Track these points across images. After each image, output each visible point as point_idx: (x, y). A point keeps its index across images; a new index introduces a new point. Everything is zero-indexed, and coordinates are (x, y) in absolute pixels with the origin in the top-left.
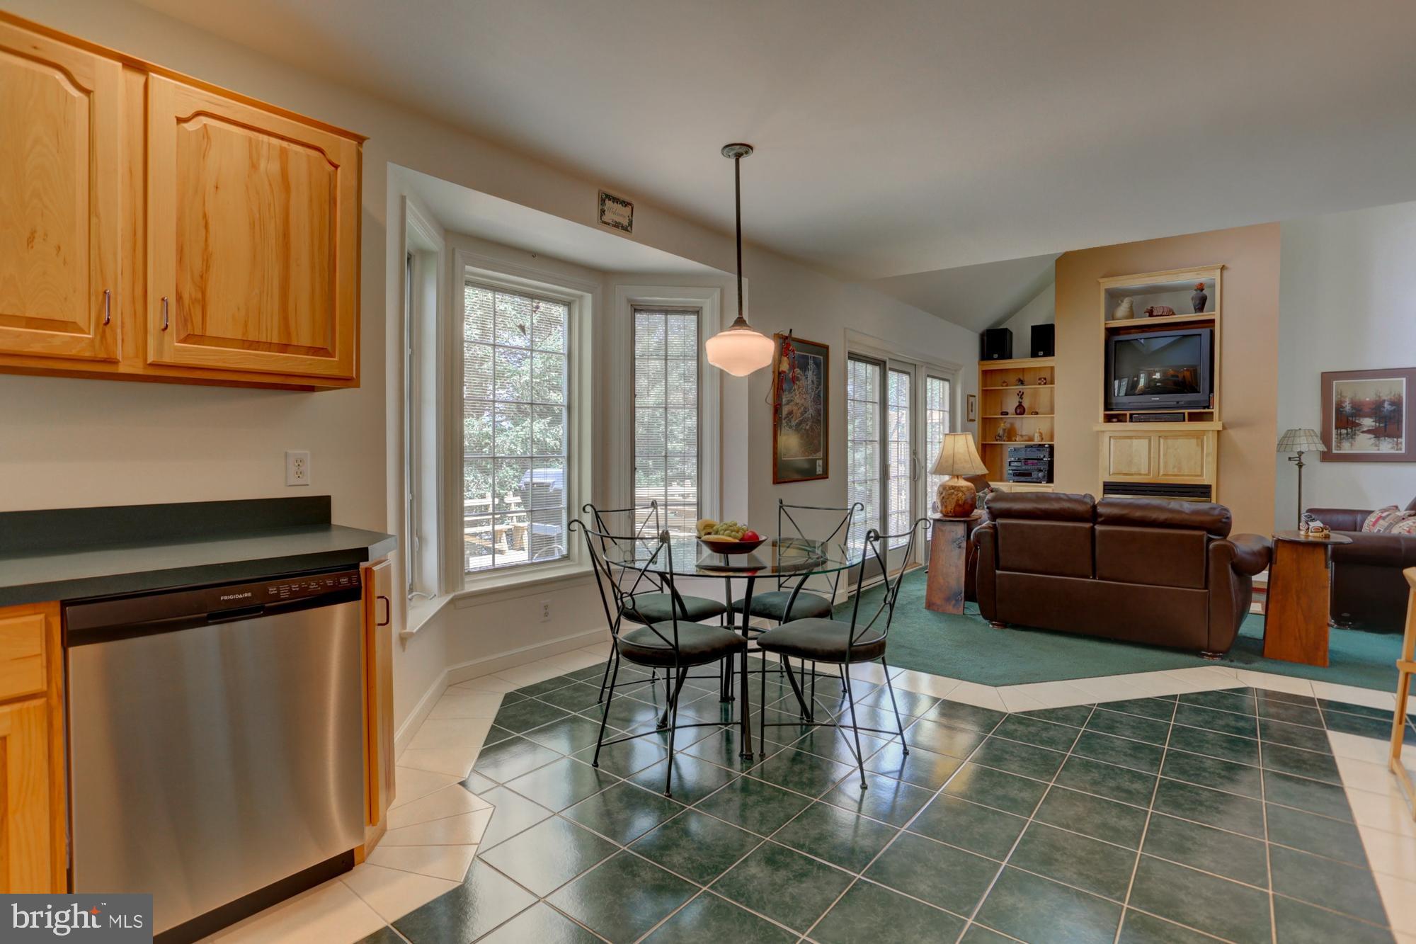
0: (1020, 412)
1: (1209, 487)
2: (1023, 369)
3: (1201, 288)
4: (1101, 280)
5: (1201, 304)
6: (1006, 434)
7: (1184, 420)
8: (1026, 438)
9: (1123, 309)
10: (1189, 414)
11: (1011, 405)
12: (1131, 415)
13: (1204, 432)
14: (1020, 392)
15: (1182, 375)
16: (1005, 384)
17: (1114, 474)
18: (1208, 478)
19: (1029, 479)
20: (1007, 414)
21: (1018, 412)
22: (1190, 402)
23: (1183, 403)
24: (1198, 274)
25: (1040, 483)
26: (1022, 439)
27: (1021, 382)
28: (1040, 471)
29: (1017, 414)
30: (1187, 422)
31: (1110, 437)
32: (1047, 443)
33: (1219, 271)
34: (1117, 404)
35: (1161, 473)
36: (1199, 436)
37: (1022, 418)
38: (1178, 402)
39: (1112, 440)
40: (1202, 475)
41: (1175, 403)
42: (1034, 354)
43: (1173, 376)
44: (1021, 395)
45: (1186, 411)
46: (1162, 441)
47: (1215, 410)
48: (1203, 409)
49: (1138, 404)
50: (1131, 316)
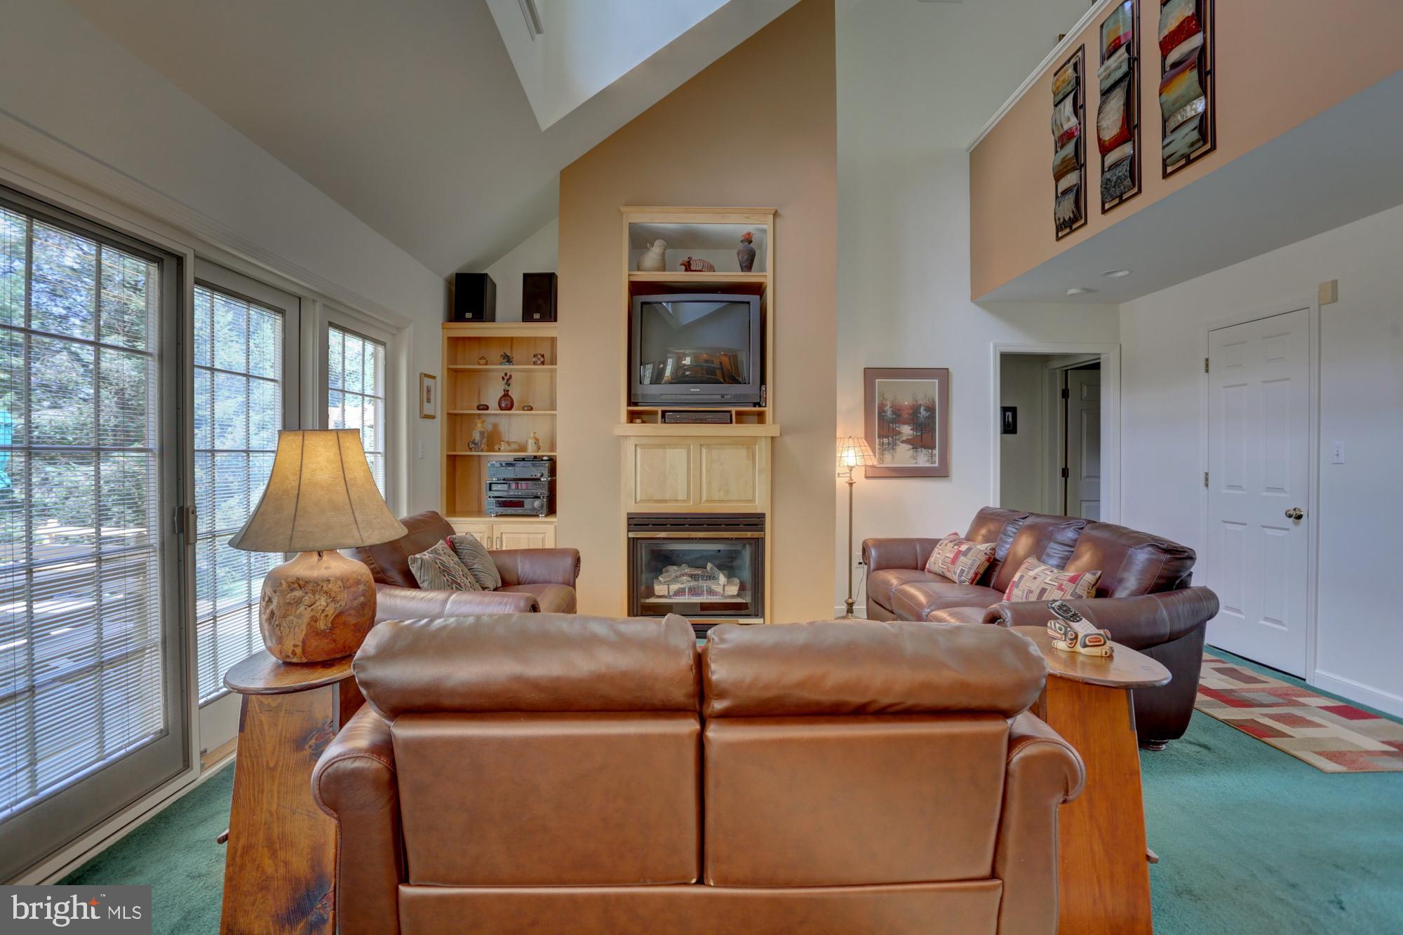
0: (507, 405)
1: (762, 516)
2: (512, 339)
3: (748, 239)
4: (623, 209)
5: (749, 261)
6: (485, 440)
7: (731, 422)
8: (514, 446)
9: (652, 256)
10: (738, 412)
11: (492, 395)
12: (664, 413)
13: (755, 439)
14: (506, 374)
15: (718, 360)
16: (482, 361)
17: (642, 501)
18: (759, 504)
19: (519, 510)
20: (487, 408)
21: (503, 405)
22: (736, 396)
23: (729, 396)
24: (747, 218)
25: (537, 516)
26: (508, 448)
27: (508, 359)
28: (537, 497)
29: (501, 409)
30: (734, 424)
31: (636, 445)
32: (545, 453)
33: (772, 216)
34: (643, 396)
35: (704, 498)
36: (749, 443)
37: (510, 415)
38: (722, 396)
39: (639, 450)
40: (753, 501)
41: (719, 397)
42: (527, 317)
43: (706, 361)
44: (507, 379)
45: (734, 409)
46: (704, 451)
47: (768, 410)
48: (755, 406)
49: (670, 397)
50: (663, 268)
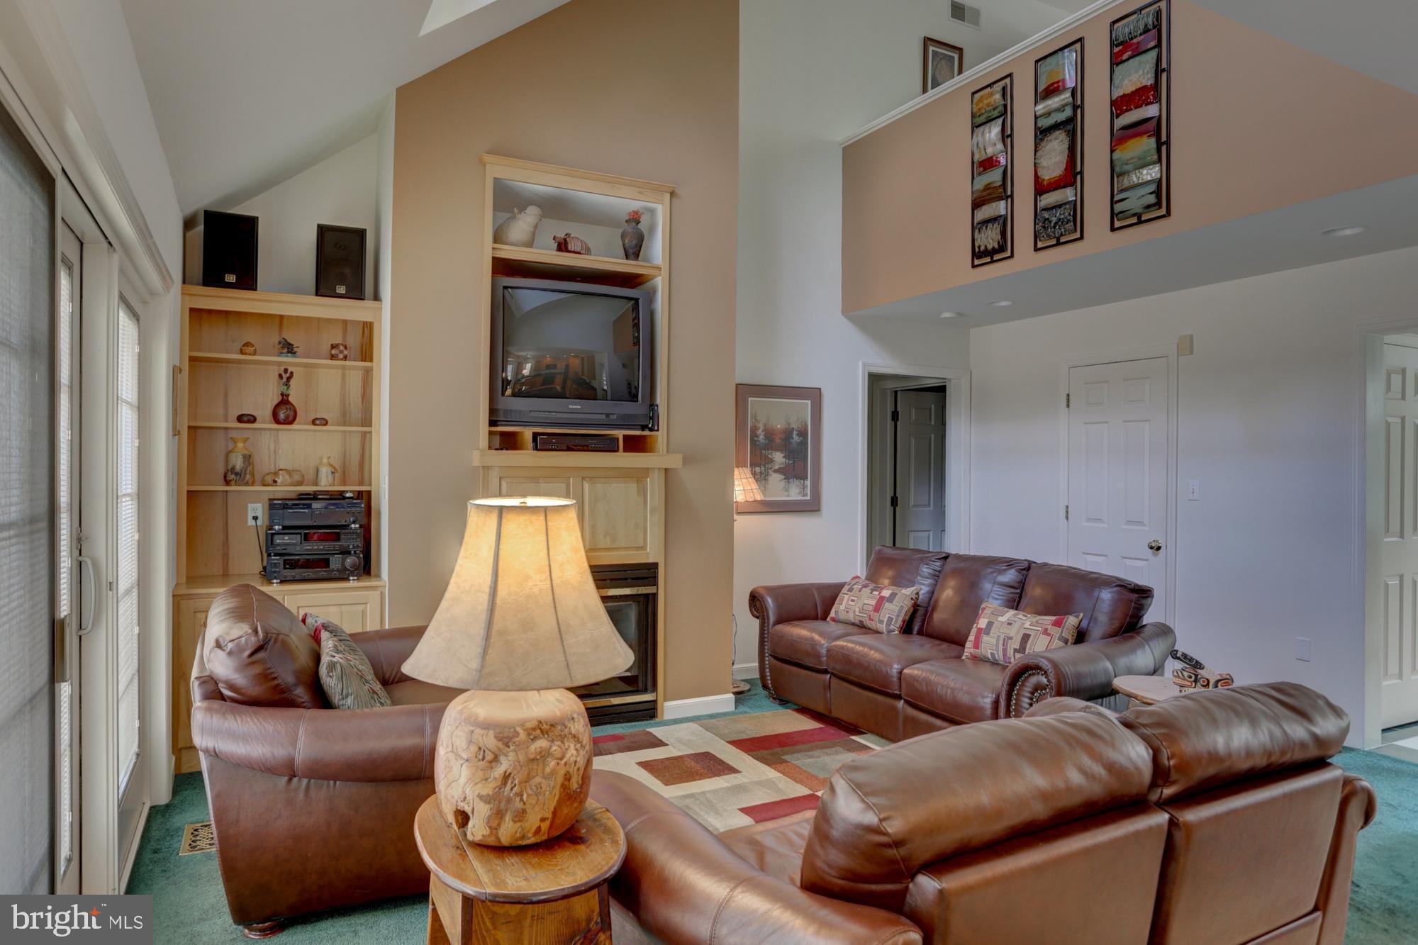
0: (287, 417)
1: (654, 566)
2: (281, 317)
3: (635, 219)
4: (487, 158)
5: (634, 248)
7: (617, 450)
8: (297, 477)
9: (521, 226)
10: (625, 437)
11: (261, 399)
12: (535, 436)
13: (644, 473)
14: (286, 371)
16: (250, 349)
18: (651, 553)
19: (322, 572)
20: (252, 419)
21: (282, 416)
22: (624, 417)
23: (614, 416)
24: (640, 193)
25: (347, 579)
26: (289, 480)
27: (289, 348)
28: (346, 552)
29: (277, 421)
30: (621, 453)
32: (350, 489)
33: (668, 195)
36: (639, 476)
37: (290, 430)
38: (608, 415)
40: (643, 548)
41: (604, 417)
42: (323, 287)
44: (286, 377)
45: (620, 434)
46: (586, 486)
47: (662, 434)
48: (643, 430)
49: (542, 415)
50: (530, 244)
